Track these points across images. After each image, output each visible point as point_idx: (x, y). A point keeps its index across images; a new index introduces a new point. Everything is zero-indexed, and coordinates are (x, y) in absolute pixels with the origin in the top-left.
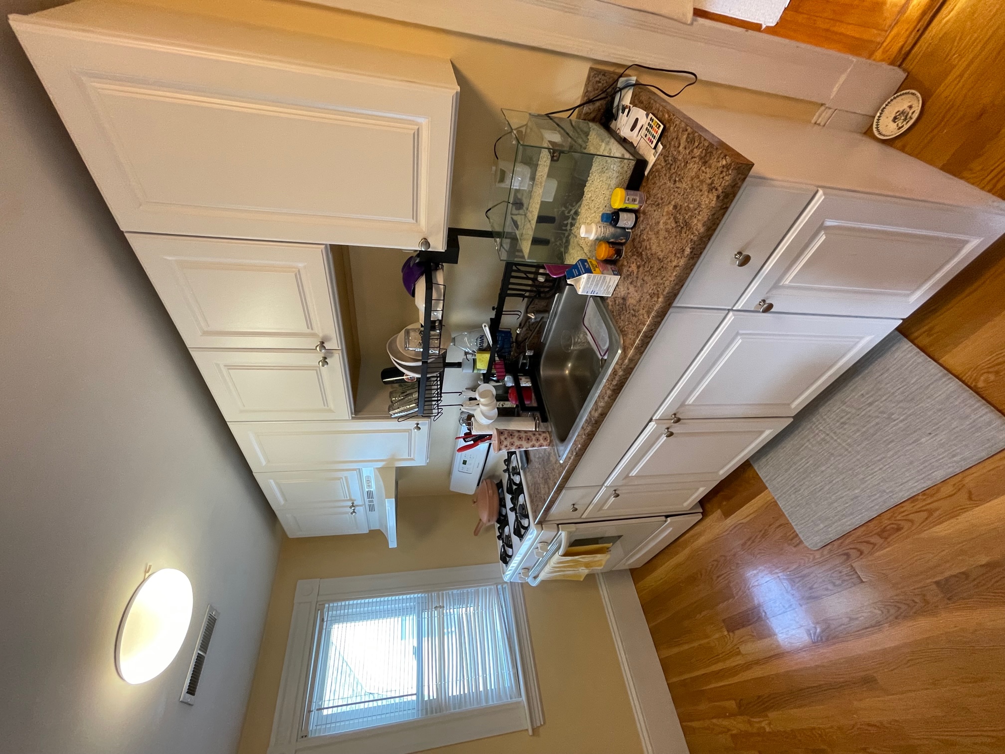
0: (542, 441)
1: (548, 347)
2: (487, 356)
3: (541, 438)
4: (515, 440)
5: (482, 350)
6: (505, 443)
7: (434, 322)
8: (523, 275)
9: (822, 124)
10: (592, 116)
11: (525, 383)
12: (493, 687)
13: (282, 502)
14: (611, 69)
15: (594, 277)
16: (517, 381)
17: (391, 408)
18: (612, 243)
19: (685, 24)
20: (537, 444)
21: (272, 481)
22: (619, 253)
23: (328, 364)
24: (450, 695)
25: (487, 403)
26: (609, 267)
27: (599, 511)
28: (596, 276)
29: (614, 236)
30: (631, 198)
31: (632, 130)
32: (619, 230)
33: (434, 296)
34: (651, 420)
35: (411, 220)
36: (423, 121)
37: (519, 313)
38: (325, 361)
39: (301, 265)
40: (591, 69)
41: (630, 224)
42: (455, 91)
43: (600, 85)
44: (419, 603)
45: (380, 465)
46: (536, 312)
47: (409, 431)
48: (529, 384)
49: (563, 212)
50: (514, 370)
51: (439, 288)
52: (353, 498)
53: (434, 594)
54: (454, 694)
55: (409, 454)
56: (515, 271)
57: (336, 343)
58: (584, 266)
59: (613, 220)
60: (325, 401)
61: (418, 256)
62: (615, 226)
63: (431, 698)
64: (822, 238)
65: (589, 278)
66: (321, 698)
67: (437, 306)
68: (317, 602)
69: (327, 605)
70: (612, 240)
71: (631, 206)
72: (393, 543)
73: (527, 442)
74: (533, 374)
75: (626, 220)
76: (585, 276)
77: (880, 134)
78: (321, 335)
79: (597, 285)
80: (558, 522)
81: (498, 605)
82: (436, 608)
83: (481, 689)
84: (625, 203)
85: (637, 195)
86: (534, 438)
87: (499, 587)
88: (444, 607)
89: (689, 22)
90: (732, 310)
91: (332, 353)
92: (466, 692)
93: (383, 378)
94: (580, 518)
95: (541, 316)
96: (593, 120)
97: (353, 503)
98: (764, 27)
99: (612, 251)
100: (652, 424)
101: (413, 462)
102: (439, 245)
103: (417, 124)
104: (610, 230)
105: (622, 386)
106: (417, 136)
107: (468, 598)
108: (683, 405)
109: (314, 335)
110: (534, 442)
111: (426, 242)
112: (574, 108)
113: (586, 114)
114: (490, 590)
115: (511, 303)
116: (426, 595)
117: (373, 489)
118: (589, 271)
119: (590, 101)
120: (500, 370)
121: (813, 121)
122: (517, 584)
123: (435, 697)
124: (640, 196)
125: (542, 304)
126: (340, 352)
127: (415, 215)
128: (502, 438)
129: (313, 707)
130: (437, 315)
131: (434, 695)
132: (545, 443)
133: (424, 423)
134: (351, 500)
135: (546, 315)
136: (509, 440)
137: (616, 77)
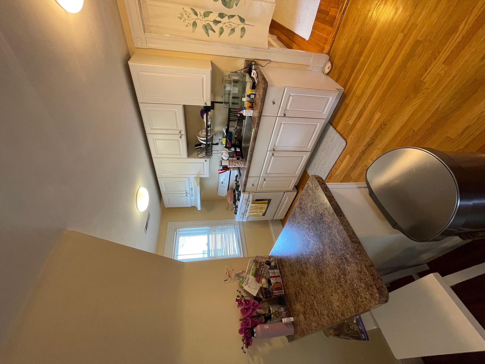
0: (242, 164)
1: (244, 137)
2: (225, 139)
3: (241, 163)
4: (234, 163)
5: (224, 137)
6: (231, 164)
7: (209, 125)
8: (233, 114)
9: (311, 70)
10: (247, 71)
11: (238, 150)
12: (232, 254)
13: (165, 191)
14: (250, 60)
15: (247, 111)
16: (235, 150)
17: (198, 155)
18: (250, 102)
19: (266, 49)
20: (240, 165)
21: (163, 181)
22: (252, 105)
23: (181, 138)
24: (218, 255)
25: (225, 152)
26: (251, 108)
27: (261, 188)
28: (247, 110)
29: (250, 100)
30: (252, 91)
31: (254, 75)
32: (251, 99)
33: (208, 117)
34: (267, 151)
35: (202, 98)
36: (204, 76)
37: (234, 127)
38: (181, 137)
39: (176, 110)
40: (245, 60)
41: (254, 97)
42: (210, 70)
43: (248, 64)
44: (208, 231)
45: (195, 176)
46: (239, 126)
47: (203, 163)
48: (239, 150)
49: (242, 96)
50: (235, 146)
51: (209, 115)
52: (187, 190)
53: (213, 228)
54: (220, 255)
55: (204, 172)
56: (231, 113)
57: (183, 132)
58: (244, 108)
59: (249, 96)
60: (180, 152)
61: (204, 108)
62: (250, 98)
63: (212, 256)
64: (291, 98)
65: (245, 111)
66: (177, 253)
67: (209, 120)
68: (175, 228)
69: (178, 230)
70: (250, 101)
71: (253, 93)
72: (199, 209)
73: (238, 164)
74: (240, 147)
75: (253, 96)
76: (244, 110)
77: (325, 72)
78: (180, 130)
79: (248, 113)
80: (249, 192)
81: (235, 231)
82: (214, 231)
83: (229, 254)
84: (251, 92)
85: (254, 90)
86: (239, 163)
87: (235, 226)
88: (216, 231)
89: (267, 49)
90: (277, 116)
91: (182, 135)
92: (224, 255)
93: (196, 147)
94: (256, 191)
95: (240, 127)
96: (246, 73)
97: (186, 192)
98: (306, 40)
99: (250, 104)
100: (268, 152)
101: (205, 175)
102: (209, 104)
103: (203, 77)
104: (249, 99)
105: (256, 138)
106: (203, 79)
107: (224, 230)
108: (275, 146)
109: (178, 130)
110: (239, 164)
111: (206, 104)
112: (242, 70)
113: (245, 71)
114: (232, 227)
115: (231, 123)
116: (211, 228)
117: (193, 187)
118: (245, 109)
119: (245, 68)
120: (230, 144)
121: (308, 69)
122: (241, 222)
123: (213, 256)
124: (255, 91)
125: (241, 124)
126: (184, 135)
127: (203, 97)
128: (230, 162)
129: (175, 255)
130: (209, 123)
131: (213, 255)
132: (243, 164)
133: (208, 160)
134: (186, 191)
135: (242, 127)
136: (232, 163)
137: (251, 62)
